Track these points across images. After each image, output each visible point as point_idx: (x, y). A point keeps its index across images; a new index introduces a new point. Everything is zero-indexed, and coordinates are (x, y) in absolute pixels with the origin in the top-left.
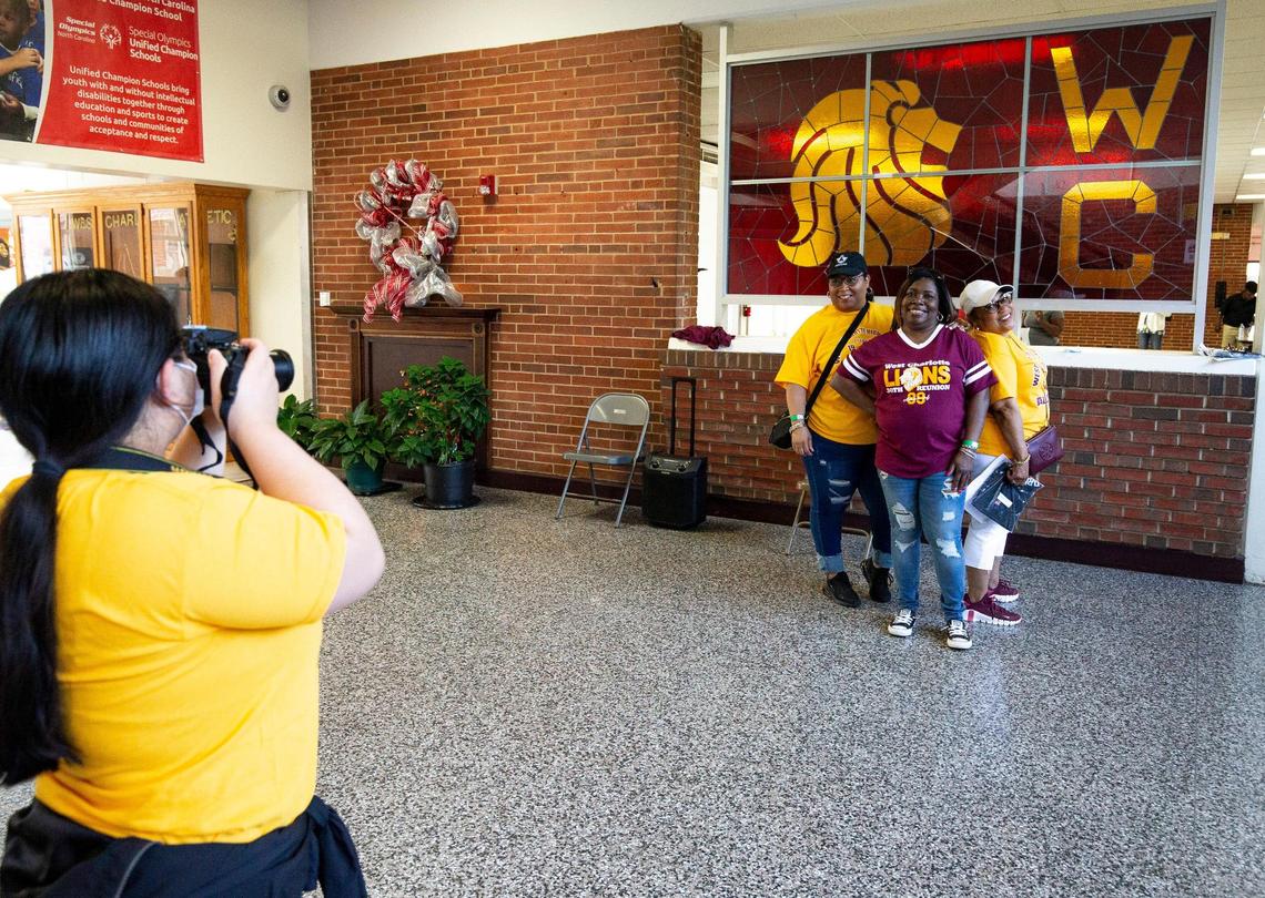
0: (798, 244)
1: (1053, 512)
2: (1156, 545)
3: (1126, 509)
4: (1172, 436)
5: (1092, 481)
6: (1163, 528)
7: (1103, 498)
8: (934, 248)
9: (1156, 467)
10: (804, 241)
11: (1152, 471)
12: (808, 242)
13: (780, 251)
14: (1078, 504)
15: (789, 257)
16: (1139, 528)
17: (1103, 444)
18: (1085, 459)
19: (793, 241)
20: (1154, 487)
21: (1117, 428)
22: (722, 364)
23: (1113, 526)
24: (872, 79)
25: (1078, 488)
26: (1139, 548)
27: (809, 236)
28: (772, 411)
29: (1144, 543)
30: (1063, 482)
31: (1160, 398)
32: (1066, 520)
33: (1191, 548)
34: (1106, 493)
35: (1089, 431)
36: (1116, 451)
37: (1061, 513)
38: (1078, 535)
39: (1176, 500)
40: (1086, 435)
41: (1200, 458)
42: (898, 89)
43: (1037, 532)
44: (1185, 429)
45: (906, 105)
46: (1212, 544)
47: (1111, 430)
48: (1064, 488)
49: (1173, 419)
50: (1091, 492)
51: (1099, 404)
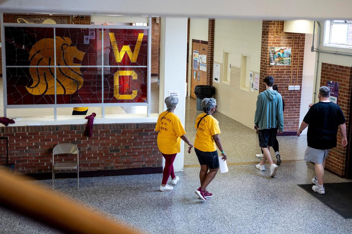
0: (33, 87)
1: (119, 163)
2: (144, 167)
3: (137, 159)
4: (147, 139)
5: (129, 153)
6: (145, 162)
7: (131, 157)
8: (78, 89)
9: (144, 147)
10: (35, 86)
11: (143, 148)
12: (37, 87)
13: (26, 90)
14: (125, 159)
15: (30, 92)
16: (140, 163)
17: (131, 143)
18: (127, 148)
19: (31, 86)
20: (143, 152)
21: (135, 139)
22: (15, 131)
23: (134, 164)
24: (56, 36)
25: (125, 156)
26: (140, 168)
27: (37, 85)
28: (34, 144)
29: (141, 167)
30: (122, 154)
31: (145, 130)
32: (122, 164)
33: (151, 166)
34: (132, 155)
35: (128, 140)
36: (135, 145)
37: (121, 163)
38: (125, 168)
39: (148, 155)
40: (127, 141)
41: (154, 144)
42: (64, 40)
43: (115, 169)
44: (150, 137)
45: (67, 45)
46: (156, 165)
47: (133, 139)
48: (121, 156)
49: (148, 135)
50: (129, 156)
51: (131, 133)
